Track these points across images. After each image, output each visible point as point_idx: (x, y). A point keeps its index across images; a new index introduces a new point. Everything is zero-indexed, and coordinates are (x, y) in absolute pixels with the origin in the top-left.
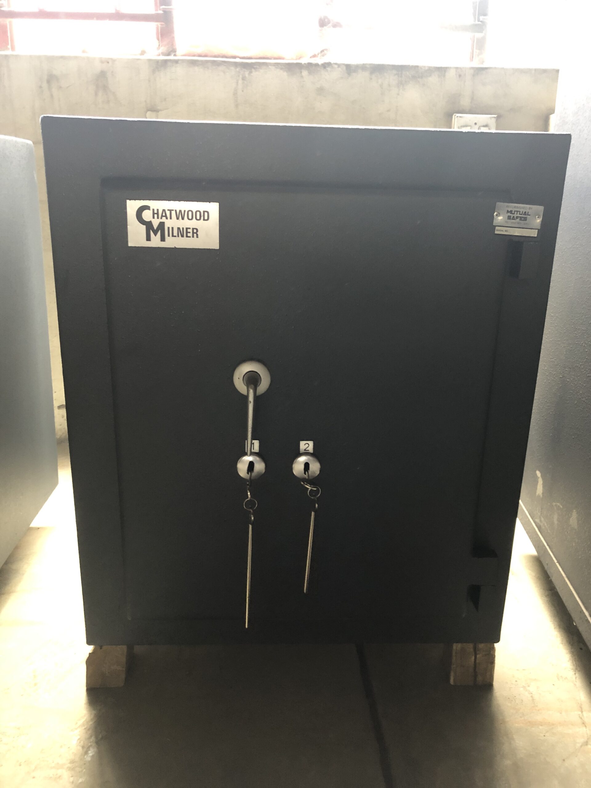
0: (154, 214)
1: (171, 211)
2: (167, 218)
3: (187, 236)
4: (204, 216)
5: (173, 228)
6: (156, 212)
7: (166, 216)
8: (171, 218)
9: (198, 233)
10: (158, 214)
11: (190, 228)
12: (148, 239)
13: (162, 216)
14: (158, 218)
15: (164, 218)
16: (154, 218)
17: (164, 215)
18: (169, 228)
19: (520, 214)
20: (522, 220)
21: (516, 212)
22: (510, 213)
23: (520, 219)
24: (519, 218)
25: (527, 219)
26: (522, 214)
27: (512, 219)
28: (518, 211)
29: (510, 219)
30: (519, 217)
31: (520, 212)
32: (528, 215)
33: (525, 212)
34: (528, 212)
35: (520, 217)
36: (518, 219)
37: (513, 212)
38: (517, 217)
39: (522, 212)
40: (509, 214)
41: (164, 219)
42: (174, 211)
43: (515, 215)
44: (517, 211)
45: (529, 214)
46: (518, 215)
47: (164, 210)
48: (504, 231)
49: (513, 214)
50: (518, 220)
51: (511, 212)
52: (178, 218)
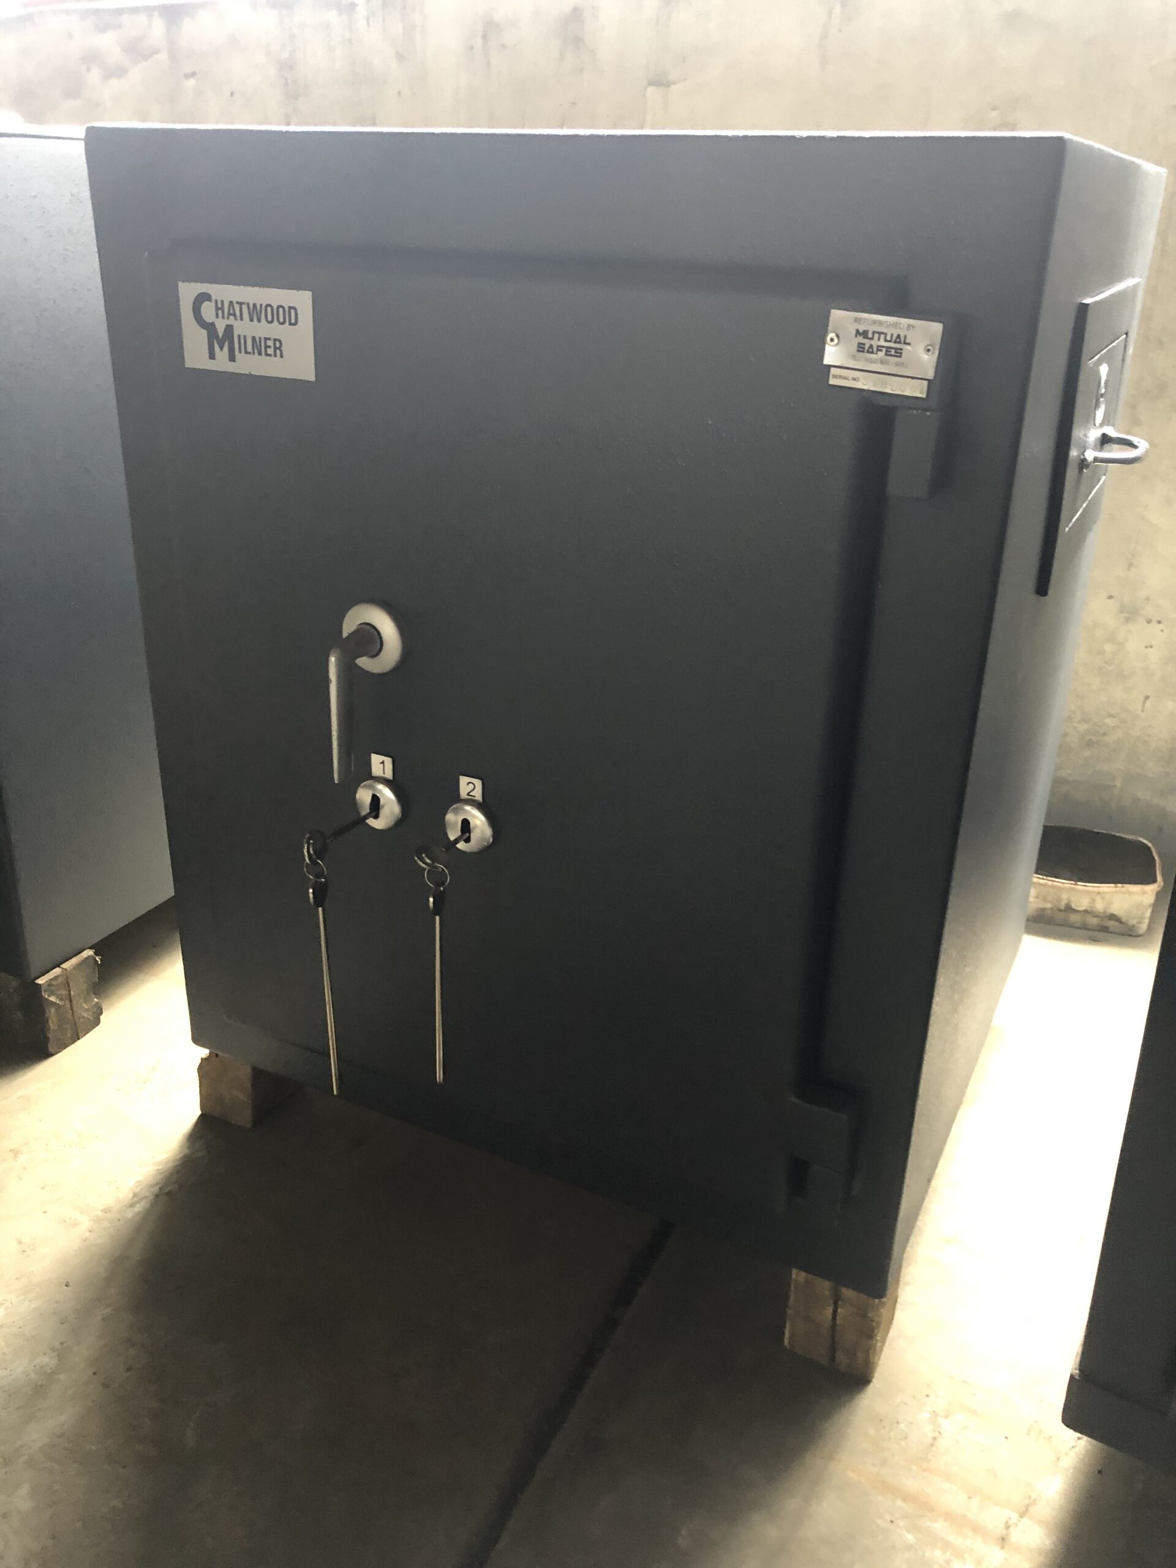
0: (217, 309)
1: (241, 304)
2: (236, 319)
3: (267, 355)
4: (289, 316)
5: (245, 337)
6: (219, 305)
7: (234, 315)
8: (242, 319)
9: (283, 348)
10: (222, 309)
11: (269, 339)
12: (212, 356)
13: (229, 314)
14: (223, 317)
15: (232, 317)
16: (217, 316)
17: (231, 312)
18: (239, 336)
19: (886, 340)
20: (891, 355)
21: (876, 336)
22: (864, 338)
23: (887, 351)
24: (884, 350)
25: (904, 352)
26: (890, 341)
27: (868, 352)
28: (883, 333)
29: (863, 352)
30: (883, 347)
31: (886, 334)
32: (905, 343)
33: (899, 336)
34: (905, 336)
35: (887, 348)
36: (881, 350)
37: (870, 335)
38: (879, 348)
39: (892, 335)
40: (861, 339)
41: (231, 321)
42: (246, 304)
43: (875, 343)
44: (880, 333)
45: (907, 341)
46: (882, 343)
47: (231, 303)
48: (850, 379)
49: (870, 339)
50: (881, 354)
51: (865, 334)
52: (252, 320)
